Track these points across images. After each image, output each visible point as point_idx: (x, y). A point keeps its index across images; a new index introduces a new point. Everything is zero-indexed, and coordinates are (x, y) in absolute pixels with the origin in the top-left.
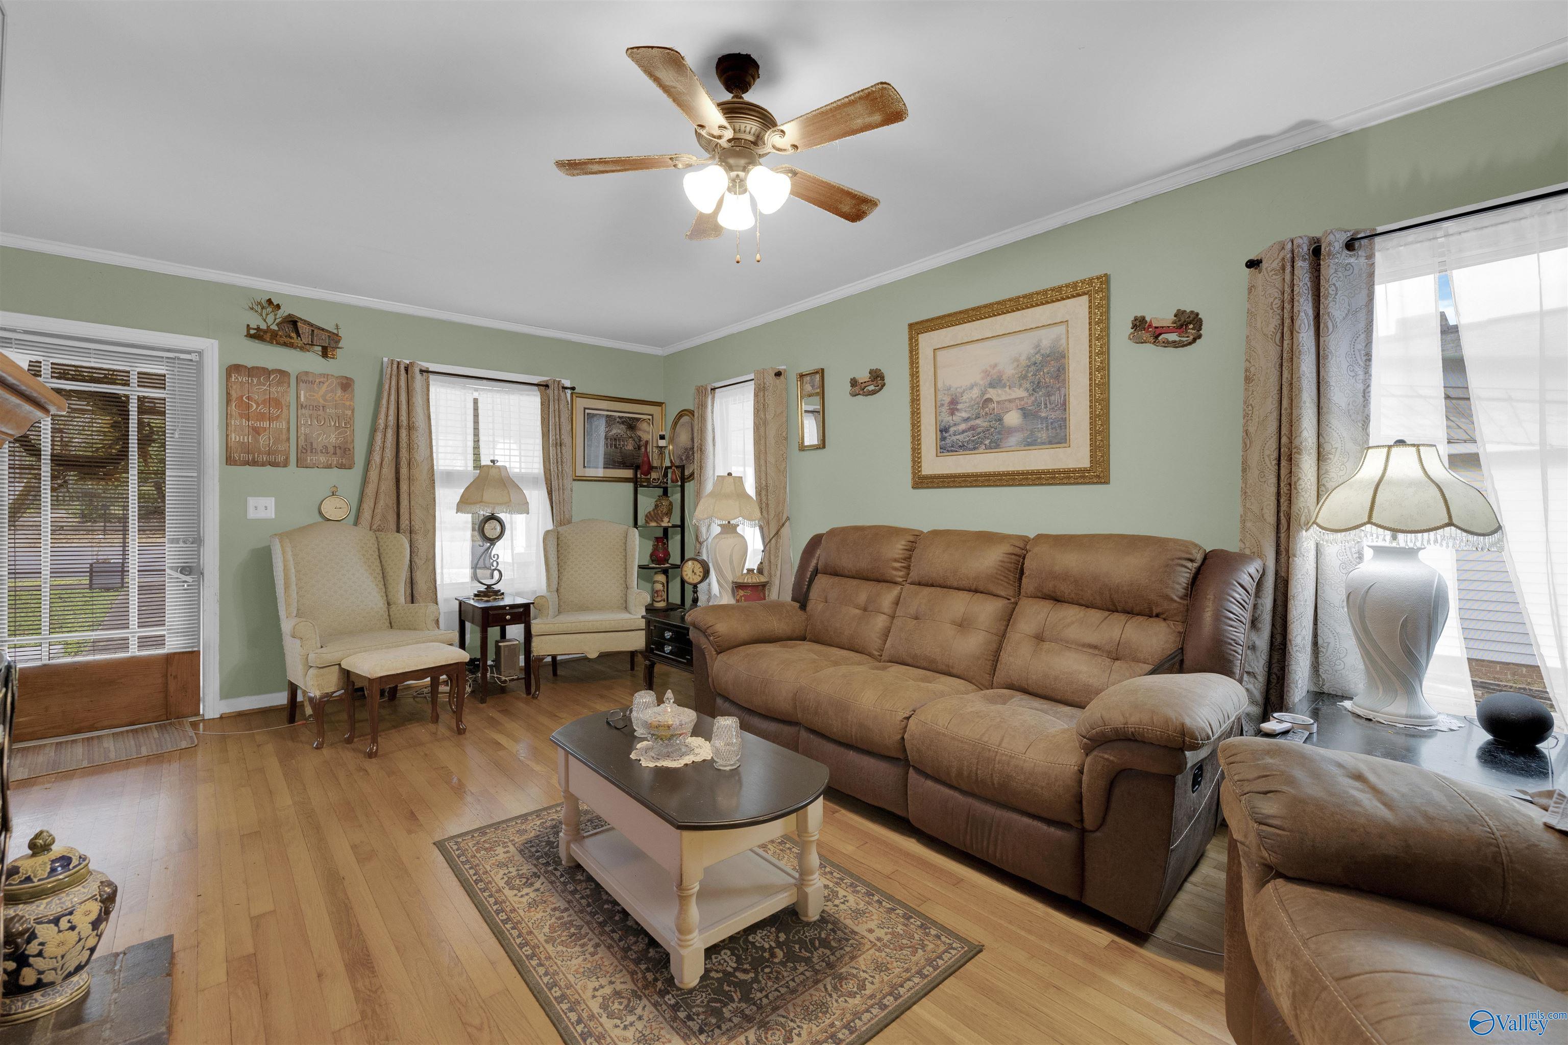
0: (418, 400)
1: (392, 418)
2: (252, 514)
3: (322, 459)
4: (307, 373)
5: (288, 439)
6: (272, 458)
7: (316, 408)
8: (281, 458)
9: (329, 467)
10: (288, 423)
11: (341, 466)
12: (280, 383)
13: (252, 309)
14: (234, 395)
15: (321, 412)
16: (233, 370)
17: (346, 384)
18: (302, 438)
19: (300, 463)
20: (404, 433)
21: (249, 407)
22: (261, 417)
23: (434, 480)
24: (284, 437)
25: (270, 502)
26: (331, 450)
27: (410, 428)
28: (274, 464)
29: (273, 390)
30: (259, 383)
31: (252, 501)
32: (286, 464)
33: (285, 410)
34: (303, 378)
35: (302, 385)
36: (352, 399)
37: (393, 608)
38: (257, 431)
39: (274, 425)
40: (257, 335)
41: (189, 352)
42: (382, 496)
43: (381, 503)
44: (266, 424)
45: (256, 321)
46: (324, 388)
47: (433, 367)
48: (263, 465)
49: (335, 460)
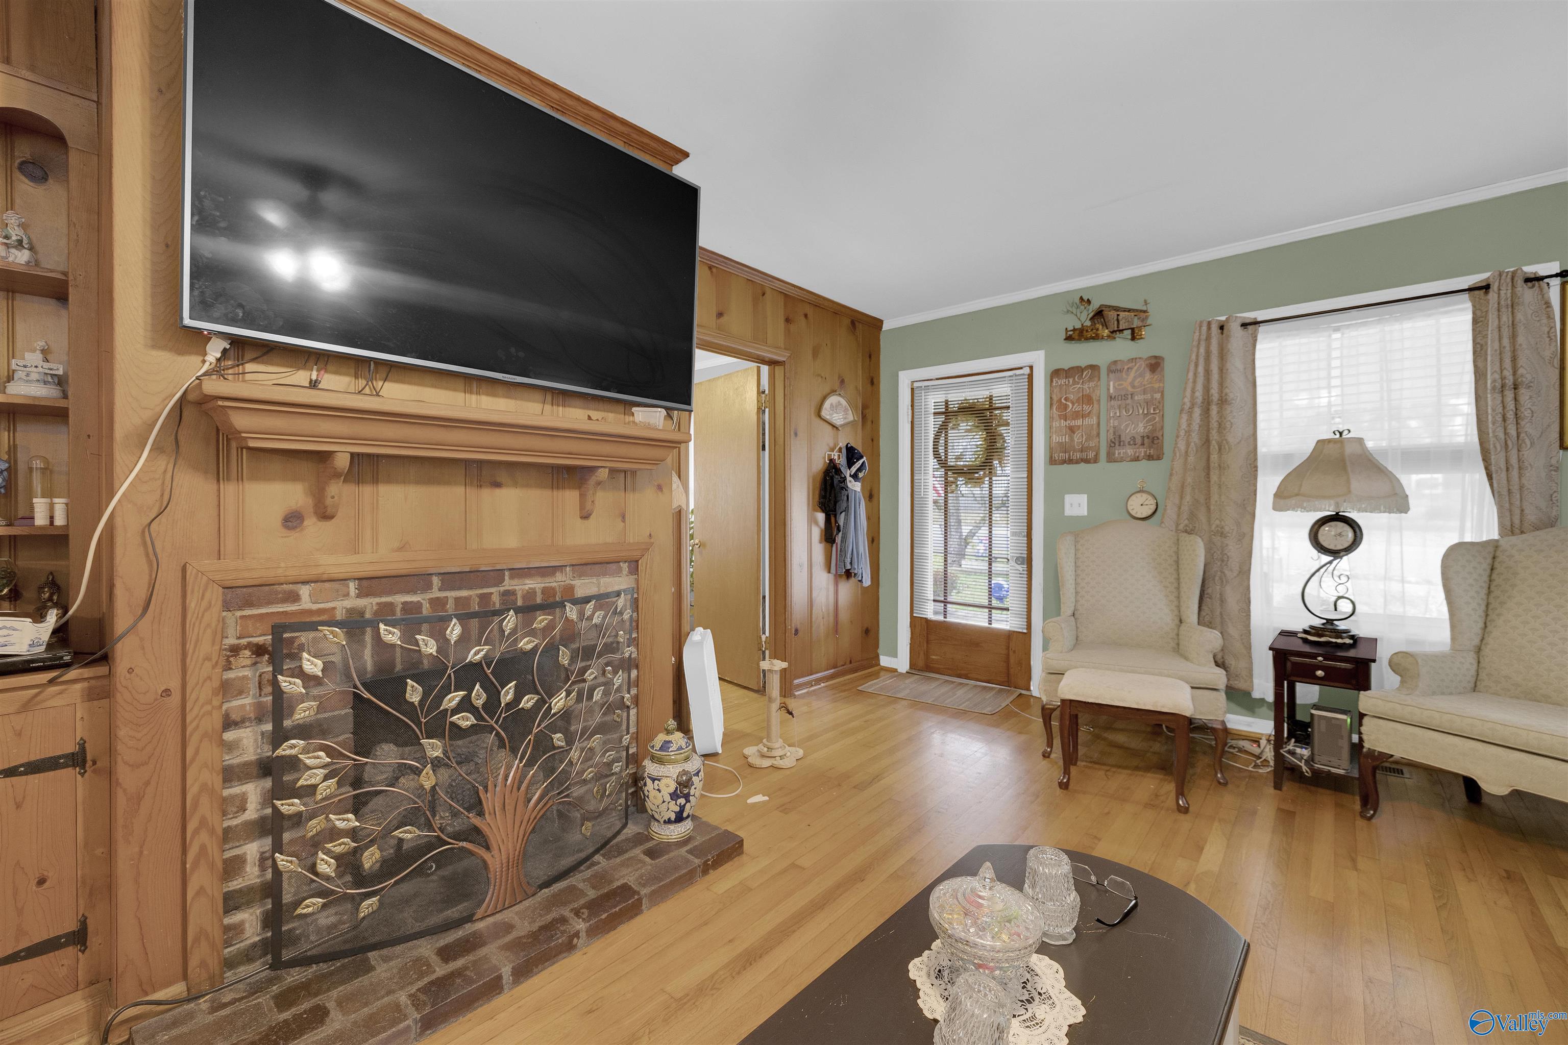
0: (1236, 363)
1: (1199, 394)
2: (1068, 512)
3: (1130, 451)
4: (1115, 362)
5: (1098, 435)
6: (1084, 455)
7: (1125, 397)
8: (1091, 455)
9: (1137, 459)
10: (1099, 418)
11: (1150, 458)
12: (1091, 379)
13: (1068, 311)
14: (1055, 398)
15: (1129, 401)
16: (1056, 374)
17: (1155, 365)
18: (1111, 431)
19: (1111, 459)
20: (1214, 410)
21: (1066, 407)
22: (1077, 415)
24: (1095, 433)
25: (1083, 499)
26: (1139, 441)
27: (1223, 401)
28: (1087, 461)
29: (1086, 386)
30: (1075, 383)
31: (1068, 498)
32: (1096, 460)
33: (1096, 405)
34: (1115, 368)
35: (1112, 375)
36: (1161, 380)
37: (1183, 627)
38: (1072, 430)
39: (1087, 421)
40: (1076, 336)
41: (1021, 368)
42: (1188, 490)
43: (1188, 498)
44: (1079, 422)
45: (1073, 323)
46: (1132, 374)
48: (1077, 462)
49: (1142, 451)
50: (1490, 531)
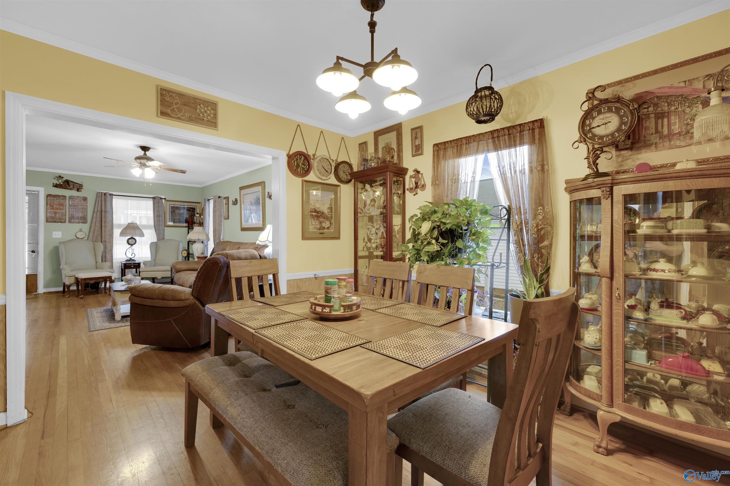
0: (108, 203)
1: (99, 209)
2: (54, 236)
3: (77, 221)
4: (72, 196)
5: (66, 215)
6: (60, 220)
7: (75, 206)
8: (63, 221)
9: (79, 223)
10: (66, 210)
11: (83, 223)
12: (63, 199)
13: (54, 178)
14: (49, 202)
15: (76, 207)
16: (48, 196)
17: (85, 199)
18: (70, 215)
19: (70, 222)
20: (103, 213)
21: (53, 206)
22: (57, 209)
23: (113, 227)
24: (64, 214)
25: (60, 233)
26: (80, 218)
27: (105, 212)
28: (61, 222)
29: (61, 201)
30: (57, 199)
31: (54, 233)
32: (65, 222)
33: (65, 207)
34: (71, 198)
35: (70, 199)
36: (87, 203)
37: (98, 264)
38: (56, 213)
39: (61, 211)
40: (56, 186)
41: (35, 191)
42: (96, 231)
43: (96, 233)
44: (59, 211)
45: (56, 182)
46: (77, 200)
47: (114, 193)
48: (58, 222)
49: (81, 221)
50: (155, 240)
